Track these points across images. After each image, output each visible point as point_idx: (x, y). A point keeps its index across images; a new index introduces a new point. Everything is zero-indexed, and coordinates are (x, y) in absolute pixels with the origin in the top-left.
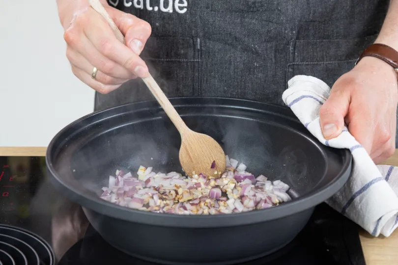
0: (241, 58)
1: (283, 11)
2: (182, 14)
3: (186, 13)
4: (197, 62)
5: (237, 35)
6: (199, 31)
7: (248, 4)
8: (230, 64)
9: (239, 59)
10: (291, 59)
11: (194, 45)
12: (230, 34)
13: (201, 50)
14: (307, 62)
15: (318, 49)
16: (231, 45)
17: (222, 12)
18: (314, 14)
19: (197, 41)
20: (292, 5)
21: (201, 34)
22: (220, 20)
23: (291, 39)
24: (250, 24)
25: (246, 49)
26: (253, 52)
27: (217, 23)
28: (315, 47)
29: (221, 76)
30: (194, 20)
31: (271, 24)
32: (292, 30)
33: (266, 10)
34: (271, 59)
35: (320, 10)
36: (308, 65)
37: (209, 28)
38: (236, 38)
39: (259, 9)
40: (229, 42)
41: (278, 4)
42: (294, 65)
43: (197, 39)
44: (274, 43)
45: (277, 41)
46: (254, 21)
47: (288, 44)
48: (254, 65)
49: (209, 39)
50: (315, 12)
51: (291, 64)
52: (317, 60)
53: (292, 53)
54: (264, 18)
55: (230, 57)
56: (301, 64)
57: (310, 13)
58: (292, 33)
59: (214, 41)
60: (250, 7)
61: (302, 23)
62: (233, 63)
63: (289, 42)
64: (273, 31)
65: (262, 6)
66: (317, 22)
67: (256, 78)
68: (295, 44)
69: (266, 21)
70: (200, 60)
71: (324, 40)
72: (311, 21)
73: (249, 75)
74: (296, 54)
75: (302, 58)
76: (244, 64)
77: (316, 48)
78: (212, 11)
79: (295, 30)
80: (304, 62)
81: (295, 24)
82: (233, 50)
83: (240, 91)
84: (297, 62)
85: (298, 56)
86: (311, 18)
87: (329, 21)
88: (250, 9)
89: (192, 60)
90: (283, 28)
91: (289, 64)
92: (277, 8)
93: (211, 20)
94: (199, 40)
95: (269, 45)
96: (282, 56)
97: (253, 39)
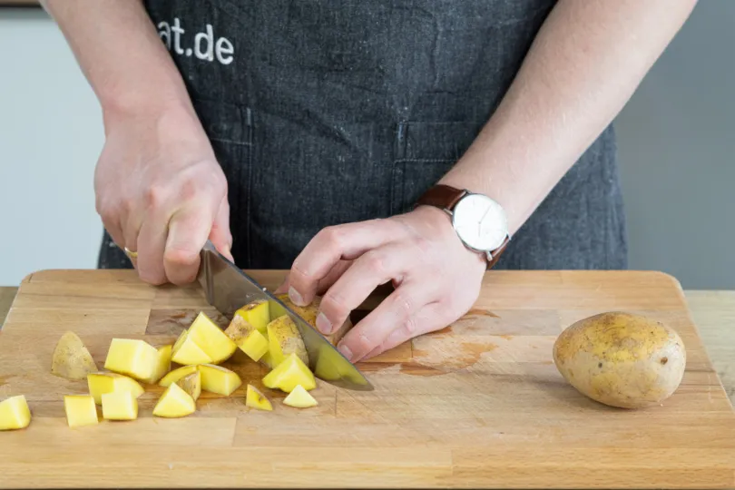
0: (316, 145)
1: (388, 71)
2: (225, 66)
3: (231, 64)
4: (245, 146)
5: (311, 108)
6: (249, 95)
7: (330, 58)
8: (298, 155)
9: (312, 149)
10: (400, 153)
11: (243, 118)
12: (299, 105)
13: (253, 128)
14: (427, 158)
15: (445, 138)
16: (300, 123)
17: (288, 67)
18: (441, 80)
19: (246, 113)
20: (402, 63)
21: (253, 101)
22: (283, 81)
23: (401, 119)
24: (334, 89)
25: (325, 132)
26: (336, 138)
27: (278, 85)
28: (440, 133)
29: (284, 173)
30: (242, 77)
31: (367, 93)
32: (403, 104)
33: (359, 70)
34: (367, 152)
35: (452, 73)
36: (429, 163)
37: (265, 93)
38: (308, 112)
39: (347, 67)
40: (298, 118)
41: (379, 61)
42: (404, 163)
43: (245, 109)
44: (372, 126)
45: (377, 123)
46: (339, 86)
47: (395, 127)
48: (337, 160)
49: (266, 111)
50: (443, 77)
51: (400, 161)
52: (444, 155)
53: (402, 143)
54: (356, 82)
55: (298, 142)
56: (417, 162)
57: (435, 78)
58: (402, 110)
59: (273, 114)
60: (334, 63)
61: (421, 94)
62: (302, 154)
63: (396, 125)
64: (370, 105)
65: (354, 62)
66: (445, 94)
67: (341, 181)
68: (407, 128)
69: (360, 87)
70: (250, 144)
71: (455, 123)
72: (436, 92)
73: (329, 174)
74: (409, 145)
75: (418, 152)
76: (320, 157)
77: (443, 136)
78: (270, 64)
79: (408, 105)
80: (421, 158)
81: (407, 95)
82: (303, 133)
83: (313, 199)
84: (411, 158)
85: (411, 148)
86: (436, 85)
87: (466, 91)
88: (332, 66)
89: (239, 143)
90: (387, 102)
91: (396, 161)
92: (378, 67)
93: (268, 80)
94: (249, 111)
95: (364, 128)
96: (385, 147)
97: (337, 116)
